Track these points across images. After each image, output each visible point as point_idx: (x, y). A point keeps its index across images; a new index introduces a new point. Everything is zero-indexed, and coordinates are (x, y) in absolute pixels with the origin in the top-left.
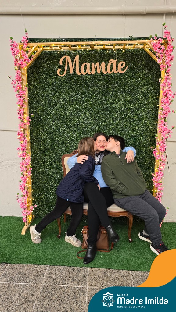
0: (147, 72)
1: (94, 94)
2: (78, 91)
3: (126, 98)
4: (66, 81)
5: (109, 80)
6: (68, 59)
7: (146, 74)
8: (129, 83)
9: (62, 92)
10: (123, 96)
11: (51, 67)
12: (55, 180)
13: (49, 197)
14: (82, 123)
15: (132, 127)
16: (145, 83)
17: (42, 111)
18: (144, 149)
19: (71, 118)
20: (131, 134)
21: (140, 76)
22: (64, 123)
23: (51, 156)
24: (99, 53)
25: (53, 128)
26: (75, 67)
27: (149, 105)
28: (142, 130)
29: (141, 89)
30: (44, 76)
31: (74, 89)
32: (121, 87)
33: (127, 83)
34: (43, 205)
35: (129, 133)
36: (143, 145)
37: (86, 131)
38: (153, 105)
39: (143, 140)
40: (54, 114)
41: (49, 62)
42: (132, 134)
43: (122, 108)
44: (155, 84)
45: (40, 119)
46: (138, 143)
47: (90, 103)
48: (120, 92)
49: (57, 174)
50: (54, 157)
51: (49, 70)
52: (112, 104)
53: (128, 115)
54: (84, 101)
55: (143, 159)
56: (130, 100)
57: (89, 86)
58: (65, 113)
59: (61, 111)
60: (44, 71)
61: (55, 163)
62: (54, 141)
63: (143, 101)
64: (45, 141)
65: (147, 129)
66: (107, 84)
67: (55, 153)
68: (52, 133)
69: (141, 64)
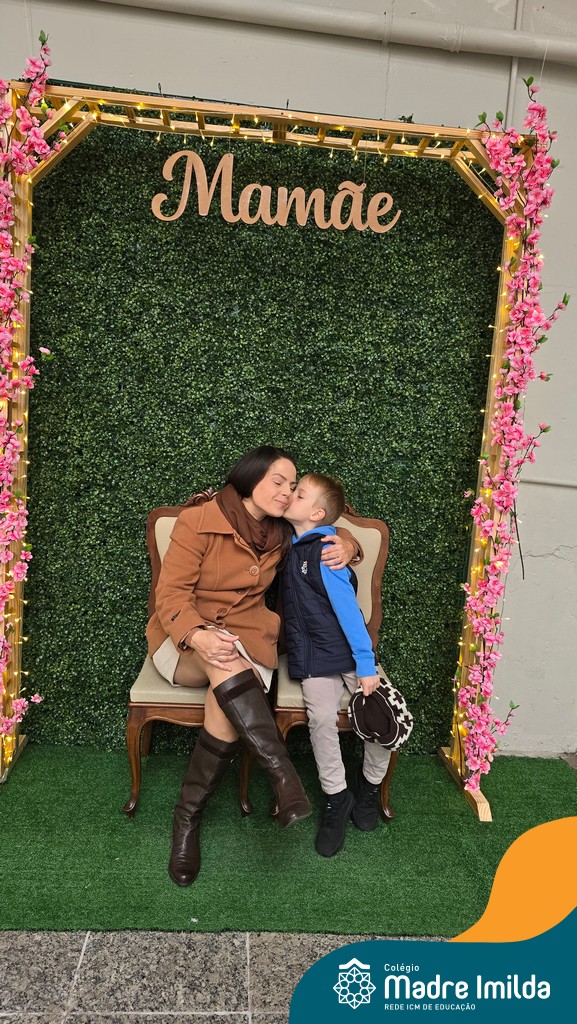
0: (454, 242)
1: (274, 300)
2: (219, 283)
3: (382, 325)
4: (177, 245)
5: (328, 257)
7: (449, 250)
8: (395, 275)
9: (160, 282)
10: (372, 317)
11: (124, 189)
12: (113, 604)
13: (87, 665)
14: (227, 398)
15: (395, 426)
16: (446, 280)
17: (81, 345)
18: (434, 502)
19: (186, 378)
20: (393, 450)
21: (430, 253)
22: (161, 393)
23: (104, 513)
24: (298, 162)
25: (119, 411)
26: (217, 195)
27: (457, 355)
28: (431, 435)
29: (433, 296)
30: (96, 218)
31: (204, 275)
32: (369, 285)
33: (389, 272)
34: (60, 695)
35: (388, 444)
36: (433, 487)
37: (240, 427)
38: (470, 353)
39: (434, 471)
40: (123, 357)
41: (117, 171)
42: (396, 448)
43: (367, 356)
44: (479, 285)
45: (69, 372)
46: (416, 478)
47: (261, 331)
48: (364, 303)
49: (123, 580)
50: (117, 515)
51: (117, 201)
52: (332, 339)
53: (386, 382)
54: (234, 323)
55: (430, 534)
56: (395, 330)
57: (260, 272)
58: (164, 358)
59: (153, 352)
60: (97, 202)
61: (120, 539)
62: (118, 458)
63: (437, 338)
64: (86, 454)
65: (447, 433)
66: (320, 269)
67: (122, 502)
68: (112, 429)
69: (436, 214)
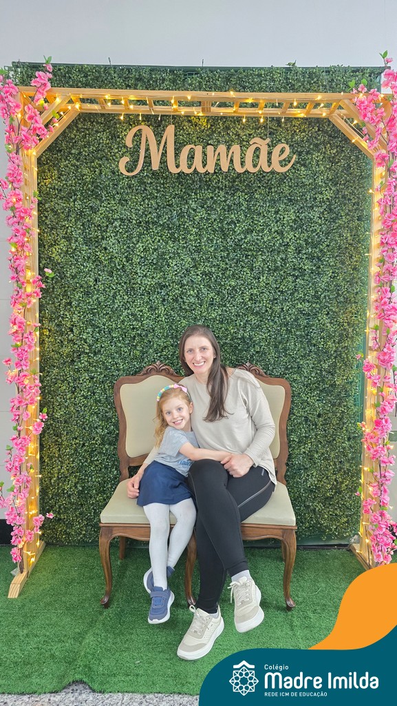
6: (148, 132)
13: (88, 482)
26: (164, 154)
